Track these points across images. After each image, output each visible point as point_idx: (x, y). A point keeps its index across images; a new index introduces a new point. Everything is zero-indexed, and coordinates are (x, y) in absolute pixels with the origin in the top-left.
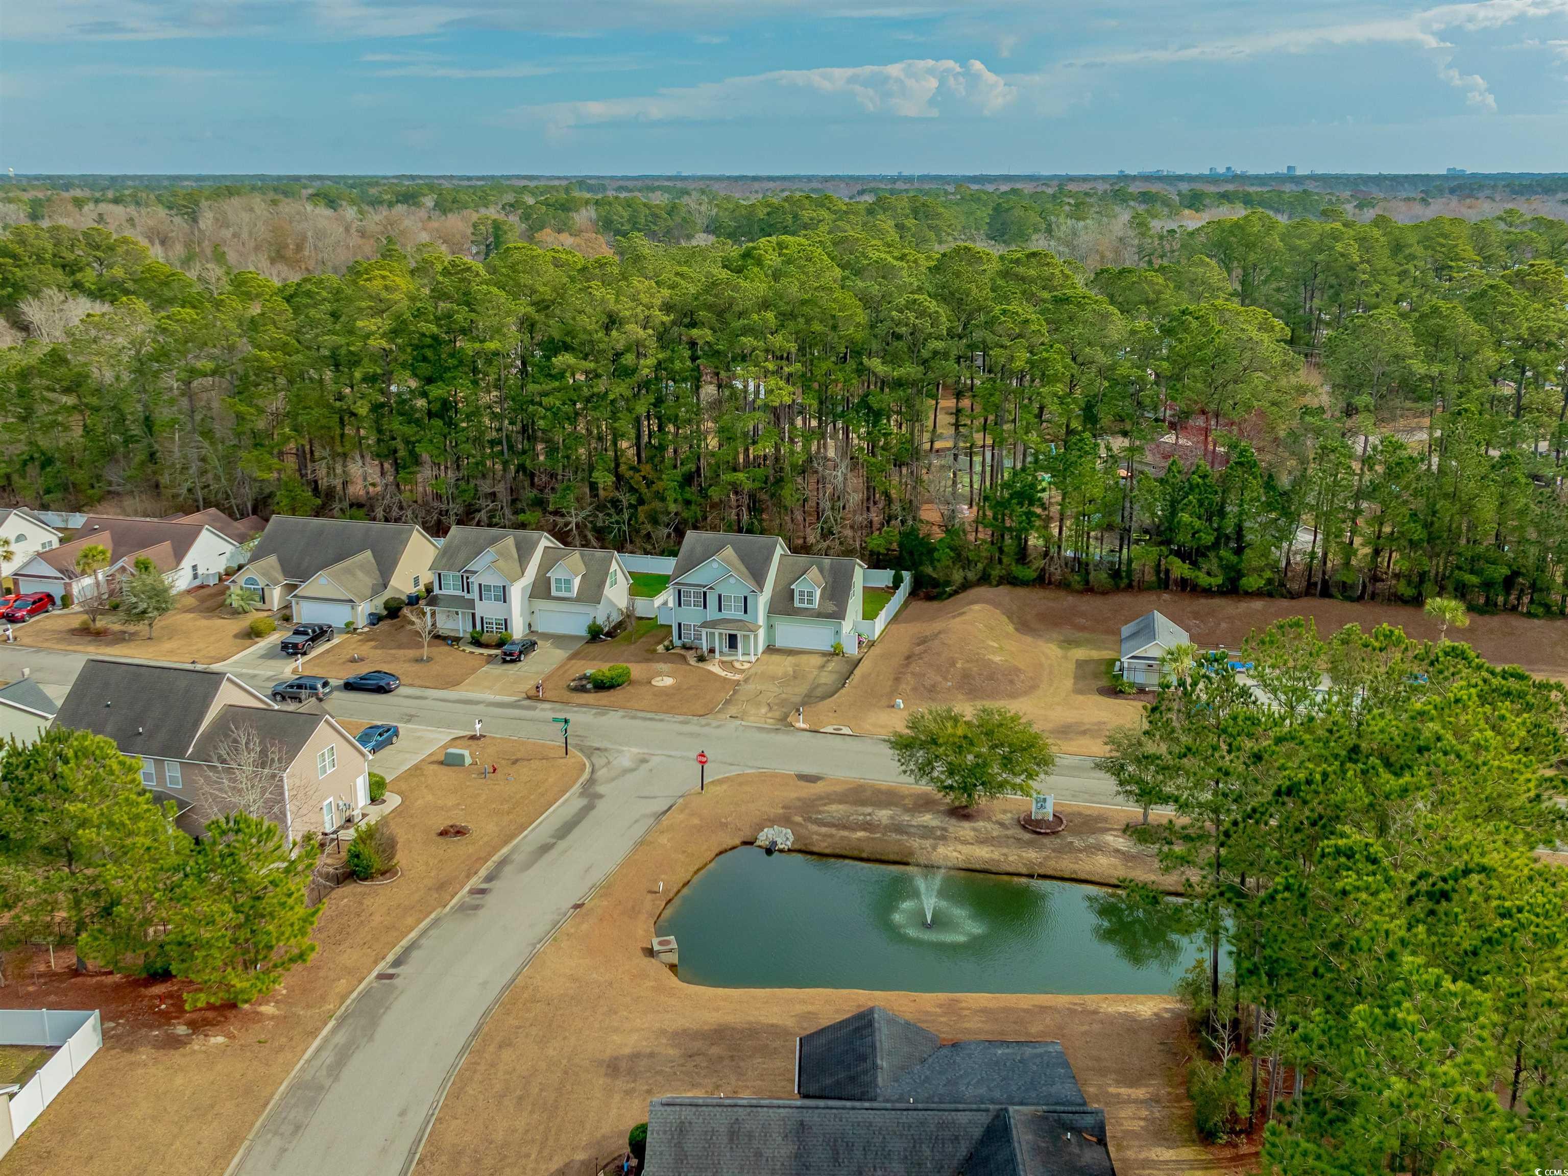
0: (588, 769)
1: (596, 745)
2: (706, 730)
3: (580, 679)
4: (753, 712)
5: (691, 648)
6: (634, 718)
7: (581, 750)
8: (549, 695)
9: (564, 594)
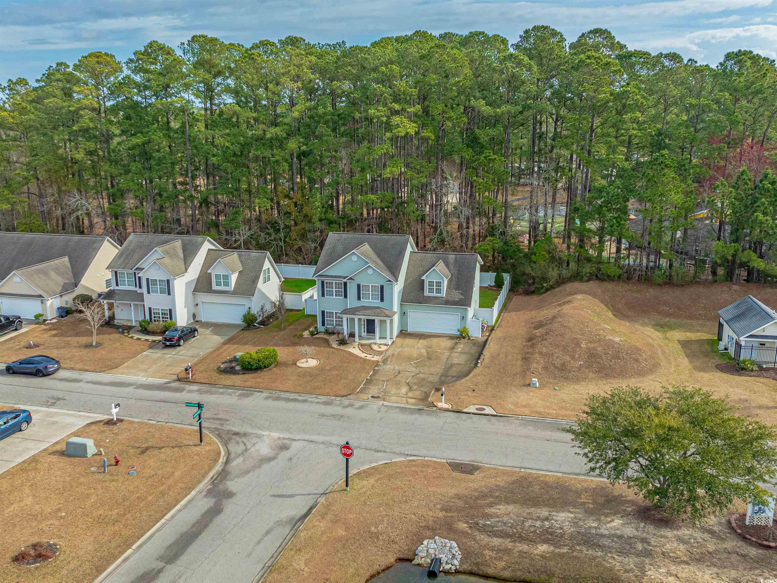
0: (222, 460)
1: (236, 429)
2: (349, 411)
3: (231, 361)
4: (393, 391)
5: (334, 333)
6: (278, 399)
7: (219, 436)
8: (198, 376)
9: (222, 288)
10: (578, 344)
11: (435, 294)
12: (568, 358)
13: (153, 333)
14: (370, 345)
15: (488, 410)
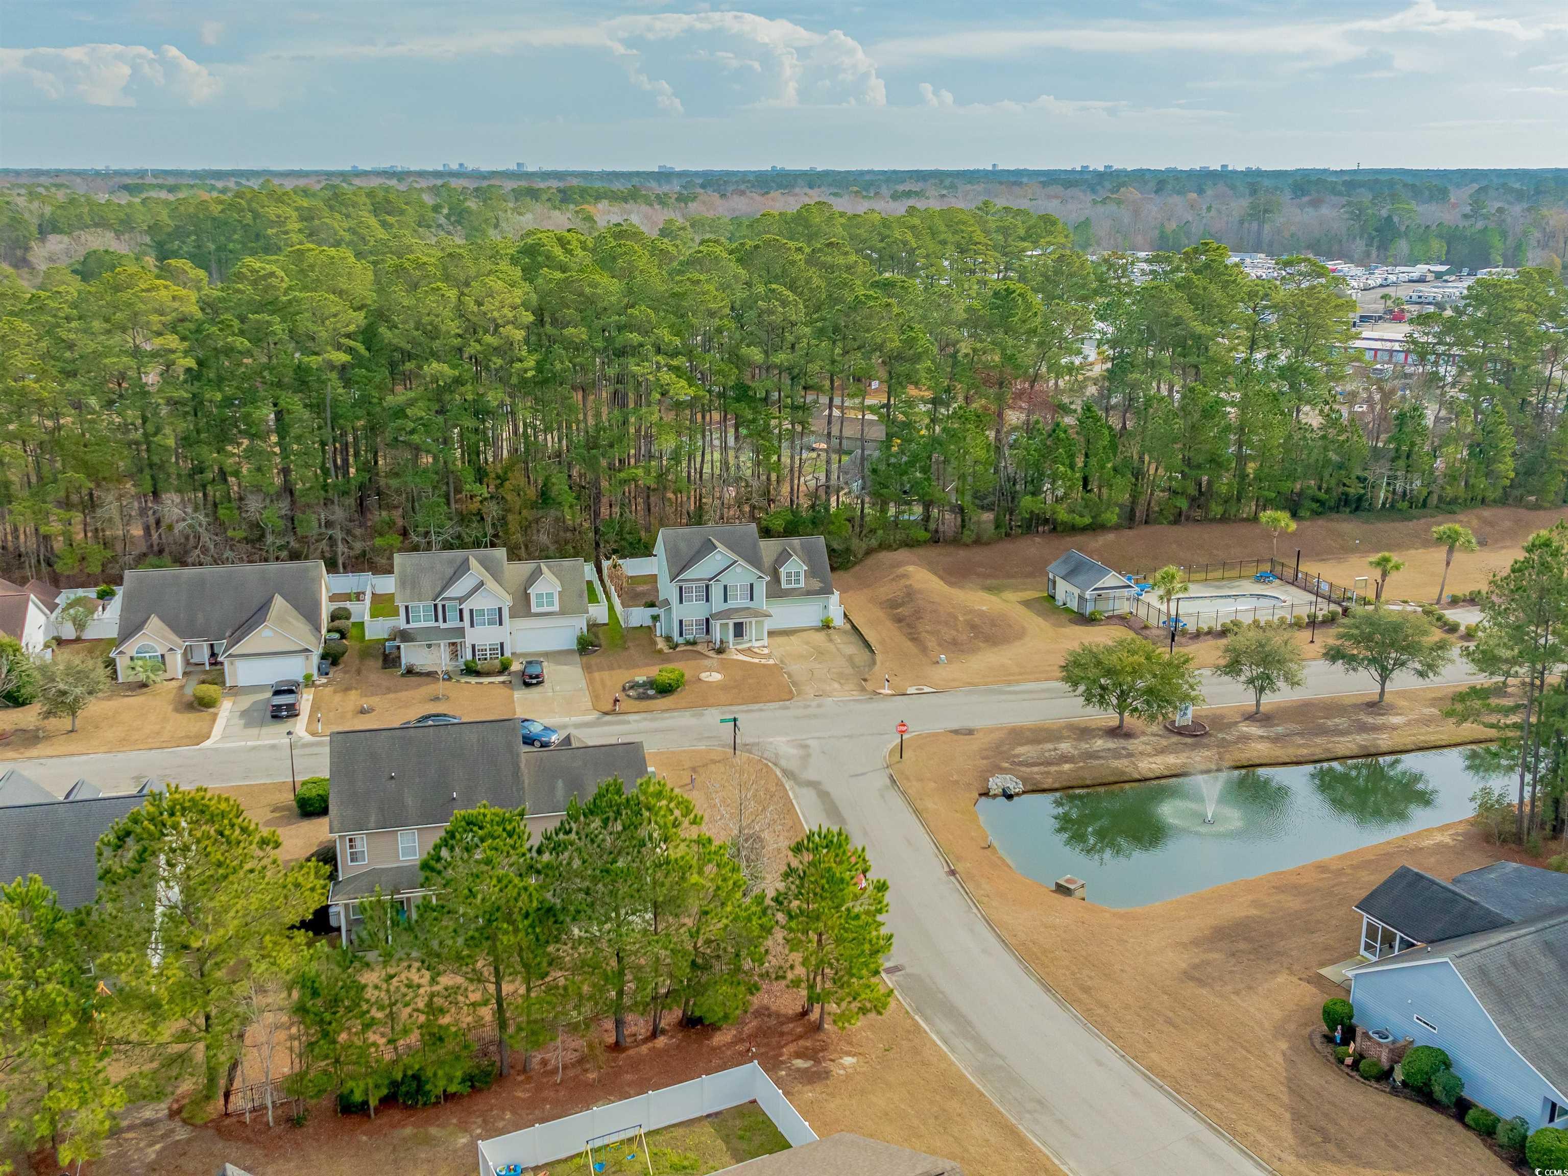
0: (769, 763)
2: (812, 711)
3: (632, 688)
4: (829, 688)
9: (546, 609)
10: (956, 618)
11: (793, 586)
12: (954, 633)
13: (488, 674)
14: (749, 649)
15: (927, 689)
